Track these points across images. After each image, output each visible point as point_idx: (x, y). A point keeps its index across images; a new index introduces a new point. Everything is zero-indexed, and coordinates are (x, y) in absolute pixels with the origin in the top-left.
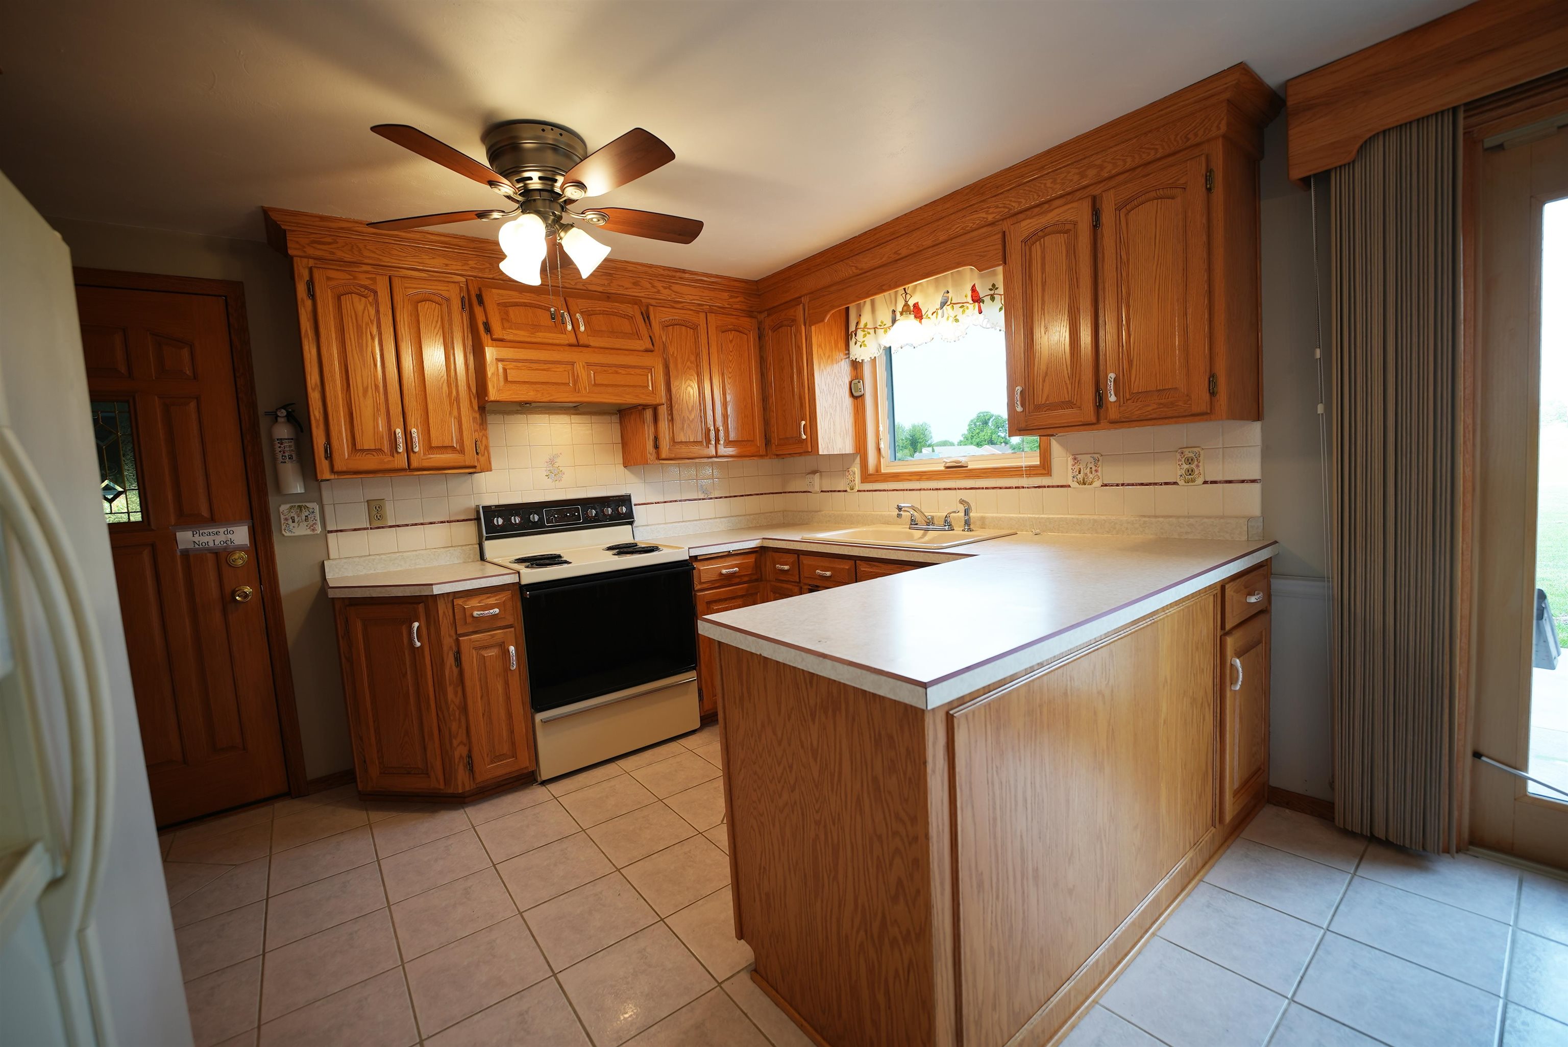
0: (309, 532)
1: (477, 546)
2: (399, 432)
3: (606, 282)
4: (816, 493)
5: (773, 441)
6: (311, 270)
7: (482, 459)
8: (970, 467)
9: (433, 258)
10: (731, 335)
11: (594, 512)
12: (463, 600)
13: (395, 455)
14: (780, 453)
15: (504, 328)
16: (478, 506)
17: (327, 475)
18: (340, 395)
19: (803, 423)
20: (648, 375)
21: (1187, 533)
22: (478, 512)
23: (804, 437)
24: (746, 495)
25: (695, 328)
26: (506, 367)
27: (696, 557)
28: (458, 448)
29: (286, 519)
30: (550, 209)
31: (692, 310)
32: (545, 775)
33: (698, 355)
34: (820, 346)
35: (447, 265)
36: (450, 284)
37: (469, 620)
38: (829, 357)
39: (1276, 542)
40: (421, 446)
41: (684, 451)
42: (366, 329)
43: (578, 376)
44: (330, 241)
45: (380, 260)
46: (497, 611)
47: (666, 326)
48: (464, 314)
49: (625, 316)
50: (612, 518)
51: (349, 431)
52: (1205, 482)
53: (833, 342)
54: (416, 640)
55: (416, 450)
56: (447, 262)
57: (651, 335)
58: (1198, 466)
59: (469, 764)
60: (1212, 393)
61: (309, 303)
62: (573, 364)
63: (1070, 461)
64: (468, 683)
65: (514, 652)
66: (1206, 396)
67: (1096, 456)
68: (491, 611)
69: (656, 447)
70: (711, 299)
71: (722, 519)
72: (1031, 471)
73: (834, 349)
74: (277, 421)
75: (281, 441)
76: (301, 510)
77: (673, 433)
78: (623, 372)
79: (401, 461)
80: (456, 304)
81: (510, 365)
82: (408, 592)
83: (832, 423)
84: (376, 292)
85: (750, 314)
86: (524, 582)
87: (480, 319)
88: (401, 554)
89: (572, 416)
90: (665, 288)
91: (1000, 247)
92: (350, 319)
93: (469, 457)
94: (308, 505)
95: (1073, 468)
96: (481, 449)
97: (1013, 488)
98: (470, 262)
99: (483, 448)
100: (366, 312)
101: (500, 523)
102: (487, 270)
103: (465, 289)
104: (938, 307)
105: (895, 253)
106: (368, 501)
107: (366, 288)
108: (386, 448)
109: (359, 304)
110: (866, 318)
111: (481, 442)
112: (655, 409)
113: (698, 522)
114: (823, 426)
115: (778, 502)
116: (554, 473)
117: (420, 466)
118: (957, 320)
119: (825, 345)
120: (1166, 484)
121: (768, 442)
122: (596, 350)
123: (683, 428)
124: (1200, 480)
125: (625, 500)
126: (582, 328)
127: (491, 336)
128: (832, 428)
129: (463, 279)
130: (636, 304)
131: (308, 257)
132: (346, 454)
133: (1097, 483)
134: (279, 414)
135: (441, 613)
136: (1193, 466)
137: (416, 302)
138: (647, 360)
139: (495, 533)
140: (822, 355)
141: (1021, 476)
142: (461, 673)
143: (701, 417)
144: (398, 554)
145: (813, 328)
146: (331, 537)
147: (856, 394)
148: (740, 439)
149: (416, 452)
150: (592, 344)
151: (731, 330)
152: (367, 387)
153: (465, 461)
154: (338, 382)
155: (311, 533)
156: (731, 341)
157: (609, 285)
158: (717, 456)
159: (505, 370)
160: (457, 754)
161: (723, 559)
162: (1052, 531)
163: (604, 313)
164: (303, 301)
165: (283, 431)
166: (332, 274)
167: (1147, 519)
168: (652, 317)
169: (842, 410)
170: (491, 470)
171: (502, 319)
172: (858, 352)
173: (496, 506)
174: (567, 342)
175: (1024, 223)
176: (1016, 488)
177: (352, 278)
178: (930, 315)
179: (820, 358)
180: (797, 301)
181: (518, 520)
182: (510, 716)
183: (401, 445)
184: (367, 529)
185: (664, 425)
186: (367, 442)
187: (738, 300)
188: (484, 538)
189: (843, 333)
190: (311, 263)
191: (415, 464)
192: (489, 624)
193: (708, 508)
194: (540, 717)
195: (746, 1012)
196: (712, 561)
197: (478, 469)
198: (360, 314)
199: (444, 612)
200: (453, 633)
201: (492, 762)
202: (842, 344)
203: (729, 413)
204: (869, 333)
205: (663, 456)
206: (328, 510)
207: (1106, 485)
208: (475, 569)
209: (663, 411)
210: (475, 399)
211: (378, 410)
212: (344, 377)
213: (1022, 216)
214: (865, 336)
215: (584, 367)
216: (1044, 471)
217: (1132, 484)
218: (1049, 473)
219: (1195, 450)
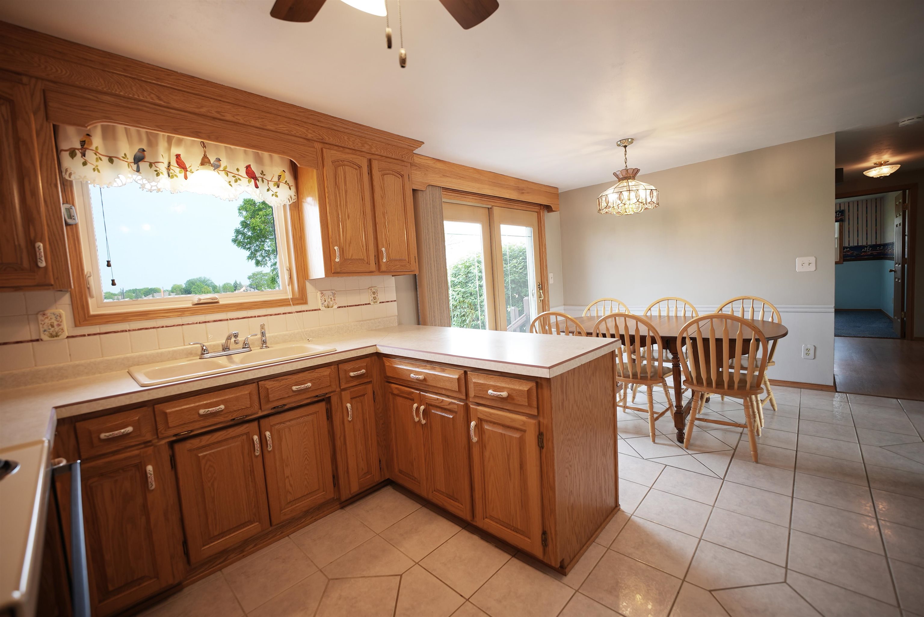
8: (221, 303)
21: (378, 326)
52: (380, 303)
58: (377, 295)
60: (416, 263)
63: (319, 295)
66: (414, 264)
67: (333, 291)
95: (321, 298)
97: (281, 314)
120: (366, 304)
124: (378, 302)
133: (335, 307)
136: (375, 295)
167: (362, 322)
175: (333, 152)
176: (283, 314)
195: (588, 574)
207: (340, 307)
213: (331, 147)
216: (302, 302)
217: (350, 306)
218: (306, 303)
219: (376, 288)
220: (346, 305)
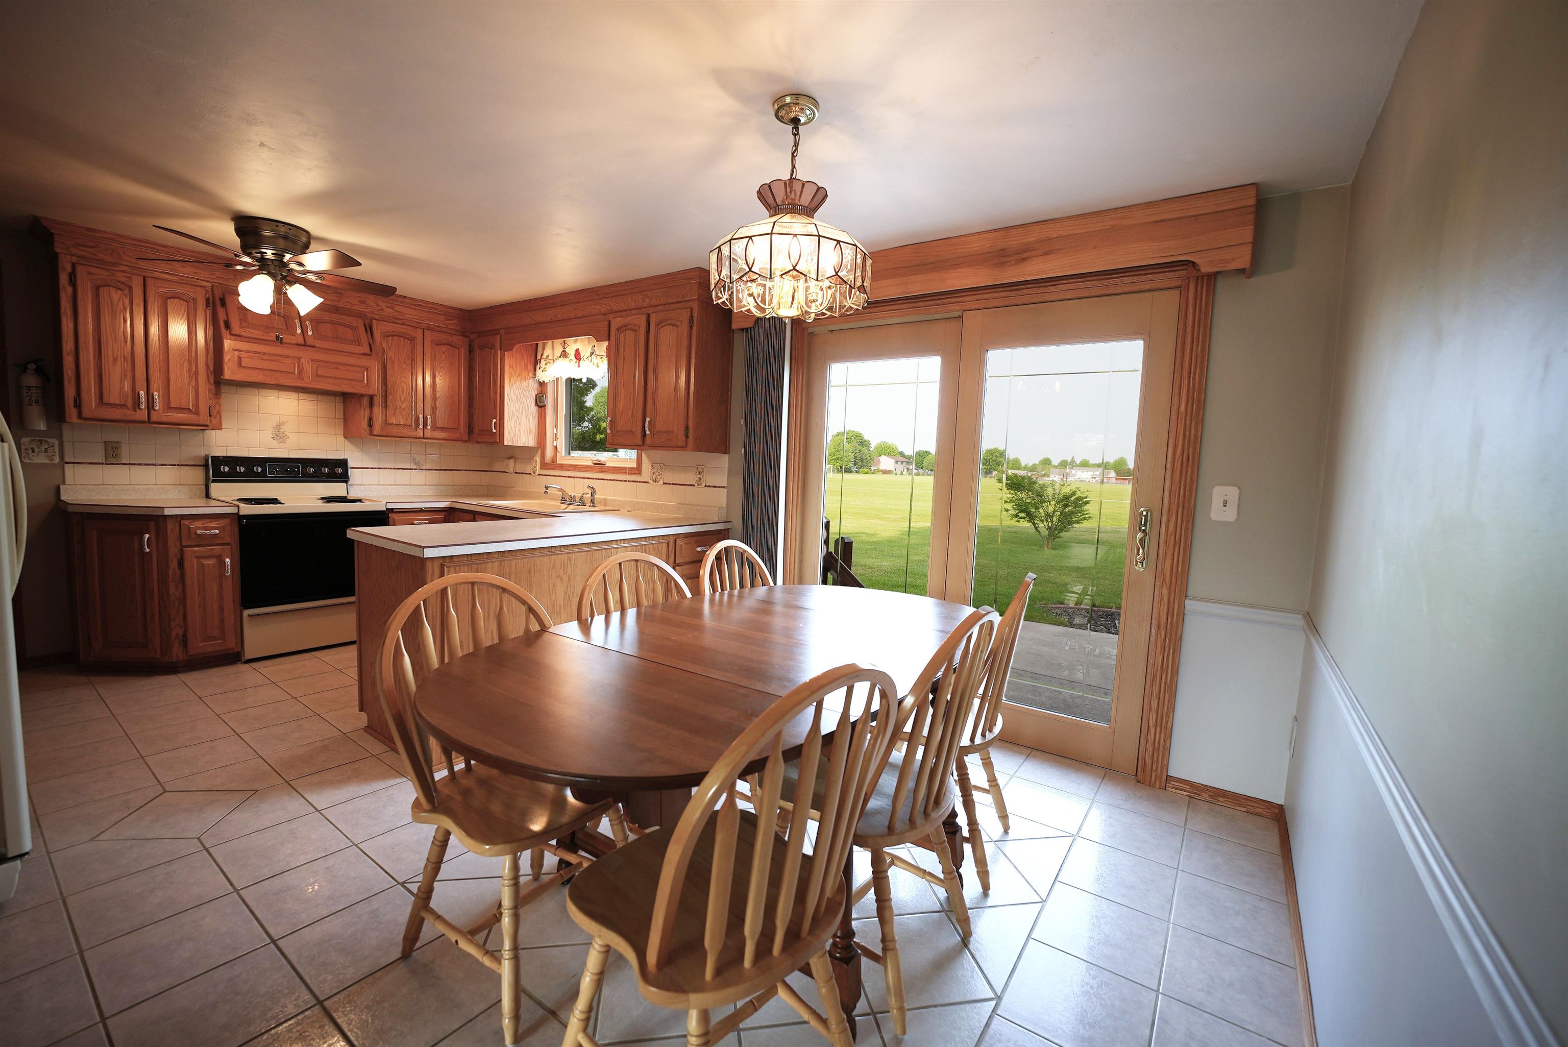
0: (47, 461)
1: (204, 487)
2: (143, 394)
3: (336, 299)
4: (512, 473)
5: (474, 431)
6: (74, 265)
7: (214, 421)
8: (607, 465)
9: (184, 267)
10: (444, 348)
11: (312, 470)
12: (190, 521)
13: (138, 410)
14: (479, 440)
15: (241, 327)
16: (207, 456)
17: (75, 420)
18: (92, 360)
19: (494, 420)
20: (364, 373)
22: (207, 460)
23: (494, 431)
24: (454, 470)
25: (412, 339)
26: (241, 356)
27: (392, 509)
28: (194, 410)
29: (27, 449)
30: (279, 271)
31: (412, 326)
32: (248, 655)
33: (412, 360)
34: (511, 367)
35: (195, 273)
36: (198, 288)
37: (193, 536)
38: (519, 375)
39: (731, 522)
40: (161, 406)
41: (394, 431)
42: (120, 314)
43: (303, 367)
44: (93, 245)
45: (137, 264)
46: (217, 531)
47: (386, 336)
48: (208, 311)
49: (349, 327)
50: (328, 475)
51: (97, 390)
52: (706, 486)
53: (523, 365)
54: (146, 546)
55: (157, 408)
56: (196, 271)
57: (371, 342)
58: (703, 476)
59: (184, 641)
60: (687, 437)
61: (70, 289)
62: (299, 359)
63: (650, 468)
64: (188, 582)
65: (229, 563)
66: (684, 438)
67: (662, 465)
68: (212, 531)
69: (370, 425)
70: (428, 320)
71: (431, 487)
72: (631, 471)
73: (523, 371)
74: (25, 371)
75: (29, 388)
76: (41, 444)
77: (386, 415)
78: (343, 369)
79: (142, 415)
80: (201, 304)
81: (243, 355)
82: (142, 512)
83: (518, 423)
84: (132, 288)
85: (463, 334)
86: (241, 513)
87: (222, 317)
88: (133, 486)
89: (300, 394)
90: (388, 307)
91: (607, 329)
92: (106, 305)
93: (203, 418)
94: (49, 440)
95: (651, 472)
96: (214, 412)
97: (622, 481)
98: (216, 273)
99: (215, 413)
100: (121, 302)
101: (226, 471)
102: (231, 280)
103: (210, 292)
104: (589, 355)
105: (555, 316)
106: (105, 442)
107: (123, 283)
108: (130, 403)
109: (116, 295)
110: (548, 352)
111: (215, 408)
112: (371, 398)
113: (409, 487)
114: (509, 424)
115: (485, 478)
116: (279, 435)
117: (159, 421)
118: (598, 366)
119: (516, 367)
120: (690, 485)
121: (470, 431)
122: (320, 350)
123: (395, 414)
124: (703, 485)
125: (343, 463)
126: (310, 333)
127: (230, 332)
128: (517, 427)
129: (209, 285)
130: (360, 317)
131: (72, 255)
132: (94, 405)
133: (661, 482)
134: (29, 366)
135: (169, 528)
136: (701, 476)
137: (165, 300)
138: (364, 361)
139: (220, 477)
140: (513, 373)
141: (625, 473)
142: (183, 575)
143: (412, 407)
144: (130, 486)
145: (506, 353)
146: (68, 468)
147: (539, 404)
148: (446, 426)
149: (156, 410)
150: (317, 345)
151: (444, 344)
152: (117, 357)
153: (199, 421)
154: (91, 351)
155: (50, 462)
156: (444, 353)
157: (338, 301)
158: (423, 438)
159: (240, 358)
160: (174, 633)
161: (416, 514)
162: (638, 510)
163: (331, 322)
164: (64, 288)
165: (31, 380)
166: (94, 270)
167: (680, 505)
168: (374, 328)
169: (528, 415)
170: (221, 429)
171: (241, 319)
172: (542, 376)
173: (224, 457)
174: (296, 342)
175: (618, 319)
176: (624, 481)
177: (110, 274)
178: (585, 359)
179: (511, 376)
180: (496, 332)
181: (242, 469)
182: (221, 609)
183: (144, 403)
184: (103, 464)
185: (378, 411)
186: (113, 397)
187: (453, 322)
188: (211, 481)
189: (533, 358)
190: (74, 259)
191: (154, 418)
192: (211, 540)
193: (418, 477)
194: (246, 612)
196: (407, 514)
197: (210, 427)
198: (116, 302)
199: (172, 529)
200: (178, 544)
201: (203, 641)
202: (531, 367)
203: (437, 406)
204: (549, 363)
205: (376, 433)
206: (67, 447)
207: (665, 484)
208: (203, 502)
209: (378, 400)
210: (212, 374)
211: (125, 375)
212: (97, 347)
213: (618, 314)
214: (546, 364)
215: (308, 362)
216: (638, 472)
217: (675, 484)
218: (640, 473)
219: (703, 467)
220: (671, 482)
